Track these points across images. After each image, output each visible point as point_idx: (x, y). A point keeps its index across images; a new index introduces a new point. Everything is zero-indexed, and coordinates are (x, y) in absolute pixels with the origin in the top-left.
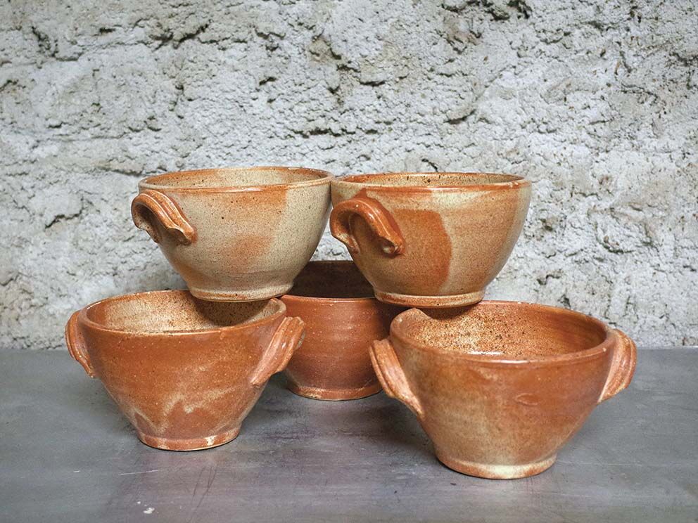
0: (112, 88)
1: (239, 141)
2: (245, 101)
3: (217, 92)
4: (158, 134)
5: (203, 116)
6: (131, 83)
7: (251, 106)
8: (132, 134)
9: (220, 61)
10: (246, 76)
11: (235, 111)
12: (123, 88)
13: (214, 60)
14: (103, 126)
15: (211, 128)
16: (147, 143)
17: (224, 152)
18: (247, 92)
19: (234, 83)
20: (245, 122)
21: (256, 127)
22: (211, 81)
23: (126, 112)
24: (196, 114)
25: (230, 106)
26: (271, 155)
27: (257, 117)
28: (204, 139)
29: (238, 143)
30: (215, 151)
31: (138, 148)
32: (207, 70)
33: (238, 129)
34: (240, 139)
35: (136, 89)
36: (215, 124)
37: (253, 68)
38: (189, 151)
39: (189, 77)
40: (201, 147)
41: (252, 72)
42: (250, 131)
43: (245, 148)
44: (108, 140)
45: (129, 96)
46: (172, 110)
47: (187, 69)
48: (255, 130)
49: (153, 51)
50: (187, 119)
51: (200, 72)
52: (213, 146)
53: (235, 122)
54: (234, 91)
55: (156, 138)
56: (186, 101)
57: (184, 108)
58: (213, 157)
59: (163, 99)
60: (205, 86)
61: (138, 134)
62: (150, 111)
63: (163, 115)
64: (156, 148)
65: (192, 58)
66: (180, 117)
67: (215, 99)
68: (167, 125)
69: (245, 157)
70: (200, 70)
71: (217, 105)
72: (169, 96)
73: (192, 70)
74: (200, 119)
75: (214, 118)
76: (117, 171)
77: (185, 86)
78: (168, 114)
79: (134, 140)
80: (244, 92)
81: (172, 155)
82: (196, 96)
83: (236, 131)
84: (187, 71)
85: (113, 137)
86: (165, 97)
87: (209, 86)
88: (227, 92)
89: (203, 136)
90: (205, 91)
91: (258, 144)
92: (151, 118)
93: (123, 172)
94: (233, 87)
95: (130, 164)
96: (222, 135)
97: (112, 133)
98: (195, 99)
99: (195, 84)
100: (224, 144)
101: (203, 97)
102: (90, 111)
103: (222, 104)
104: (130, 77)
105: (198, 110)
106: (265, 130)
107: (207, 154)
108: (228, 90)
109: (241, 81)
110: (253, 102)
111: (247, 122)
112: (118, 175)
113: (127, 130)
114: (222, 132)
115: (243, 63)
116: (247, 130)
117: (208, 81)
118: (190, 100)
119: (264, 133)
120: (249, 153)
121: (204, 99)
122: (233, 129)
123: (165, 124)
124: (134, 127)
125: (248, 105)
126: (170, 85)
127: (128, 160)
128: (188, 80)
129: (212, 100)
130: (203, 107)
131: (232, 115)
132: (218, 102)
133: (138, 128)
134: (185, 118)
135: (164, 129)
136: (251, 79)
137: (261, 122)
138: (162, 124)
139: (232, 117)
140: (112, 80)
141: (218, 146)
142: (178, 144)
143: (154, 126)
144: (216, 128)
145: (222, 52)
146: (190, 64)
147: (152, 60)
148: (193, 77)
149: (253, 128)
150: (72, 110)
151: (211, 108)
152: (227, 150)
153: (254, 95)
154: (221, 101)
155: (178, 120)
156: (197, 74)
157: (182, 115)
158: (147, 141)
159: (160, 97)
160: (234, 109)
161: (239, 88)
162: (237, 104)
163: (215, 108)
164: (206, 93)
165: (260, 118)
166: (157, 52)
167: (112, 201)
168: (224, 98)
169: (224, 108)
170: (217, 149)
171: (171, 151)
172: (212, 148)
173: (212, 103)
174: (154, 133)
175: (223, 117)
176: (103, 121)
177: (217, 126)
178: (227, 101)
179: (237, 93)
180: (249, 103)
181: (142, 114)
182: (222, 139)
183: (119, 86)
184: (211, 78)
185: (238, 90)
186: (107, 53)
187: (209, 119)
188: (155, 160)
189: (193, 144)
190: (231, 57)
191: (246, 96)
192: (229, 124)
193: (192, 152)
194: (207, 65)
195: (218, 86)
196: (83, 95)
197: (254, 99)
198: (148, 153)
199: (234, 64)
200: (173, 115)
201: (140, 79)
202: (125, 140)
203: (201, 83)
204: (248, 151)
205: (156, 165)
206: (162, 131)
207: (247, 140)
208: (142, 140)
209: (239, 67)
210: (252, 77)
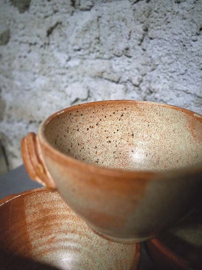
0: (107, 28)
1: (179, 69)
2: (187, 42)
3: (169, 34)
4: (130, 60)
5: (158, 50)
6: (118, 26)
7: (191, 46)
8: (116, 58)
9: (175, 12)
10: (191, 23)
11: (180, 49)
12: (113, 29)
13: (170, 10)
14: (101, 51)
15: (162, 58)
16: (123, 65)
17: (168, 75)
18: (190, 35)
19: (181, 28)
20: (185, 57)
21: (192, 61)
22: (166, 26)
23: (113, 45)
24: (154, 48)
25: (176, 45)
26: (199, 81)
27: (194, 54)
28: (157, 65)
29: (178, 70)
30: (163, 74)
31: (118, 67)
32: (165, 18)
33: (180, 61)
34: (180, 68)
35: (119, 30)
36: (165, 56)
37: (197, 17)
38: (146, 73)
39: (152, 23)
40: (155, 71)
41: (196, 20)
42: (188, 63)
43: (182, 74)
44: (103, 60)
45: (116, 34)
46: (140, 45)
47: (152, 17)
48: (191, 63)
49: (133, 4)
50: (148, 51)
51: (160, 19)
52: (162, 70)
53: (178, 56)
54: (181, 34)
55: (129, 62)
56: (148, 39)
57: (147, 44)
58: (161, 77)
59: (134, 37)
60: (162, 30)
61: (119, 58)
62: (127, 44)
63: (134, 48)
64: (128, 68)
65: (156, 9)
66: (144, 50)
67: (167, 39)
68: (136, 55)
69: (181, 80)
70: (160, 18)
71: (168, 43)
72: (138, 35)
73: (155, 18)
74: (156, 52)
75: (165, 52)
76: (106, 79)
77: (149, 29)
78: (137, 47)
79: (117, 61)
80: (187, 35)
81: (136, 73)
82: (155, 36)
83: (178, 62)
84: (152, 19)
85: (105, 59)
86: (136, 36)
87: (164, 30)
88: (176, 34)
89: (157, 63)
90: (161, 33)
91: (192, 73)
92: (127, 49)
93: (109, 80)
94: (180, 31)
95: (113, 76)
96: (169, 64)
97: (106, 56)
98: (155, 38)
99: (156, 28)
100: (169, 70)
101: (160, 37)
102: (94, 42)
103: (171, 43)
104: (117, 22)
105: (156, 46)
106: (198, 64)
107: (158, 75)
108: (177, 33)
109: (187, 27)
110: (193, 43)
111: (187, 57)
112: (106, 81)
113: (113, 56)
114: (169, 62)
115: (190, 13)
116: (186, 62)
117: (164, 26)
118: (151, 39)
119: (197, 66)
120: (184, 78)
121: (160, 39)
122: (177, 61)
123: (134, 53)
124: (117, 54)
125: (189, 45)
126: (140, 28)
127: (112, 74)
128: (152, 25)
129: (165, 40)
130: (158, 44)
131: (177, 51)
132: (168, 41)
133: (119, 55)
134: (147, 50)
135: (134, 57)
136: (194, 25)
137: (196, 58)
138: (133, 54)
139: (177, 53)
140: (107, 23)
141: (165, 71)
142: (140, 67)
143: (127, 54)
144: (165, 59)
145: (177, 4)
146: (155, 13)
147: (131, 11)
148: (155, 23)
149: (190, 61)
150: (86, 41)
151: (164, 45)
152: (170, 74)
153: (194, 38)
154: (171, 41)
155: (142, 51)
156: (158, 21)
157: (145, 48)
158: (124, 63)
159: (133, 36)
160: (179, 47)
161: (184, 32)
162: (181, 43)
163: (166, 45)
164: (162, 34)
165: (196, 55)
166: (135, 5)
167: (102, 95)
168: (173, 38)
169: (172, 46)
170: (164, 73)
171: (136, 71)
172: (161, 72)
173: (165, 41)
174: (127, 59)
175: (171, 52)
176: (101, 49)
177: (166, 58)
178: (175, 41)
179: (183, 36)
180: (189, 43)
181: (122, 46)
182: (168, 67)
183: (111, 27)
184: (166, 24)
185: (184, 34)
186: (107, 6)
187: (162, 52)
188: (127, 75)
189: (149, 68)
190: (183, 8)
191: (188, 38)
192: (174, 57)
193: (148, 73)
194: (165, 15)
195: (171, 30)
196: (92, 32)
197: (194, 41)
198: (123, 70)
199: (185, 14)
200: (140, 48)
201: (123, 24)
202: (112, 61)
203: (159, 27)
204: (184, 77)
205: (127, 78)
206: (132, 58)
207: (185, 69)
208: (121, 62)
209: (187, 16)
210: (195, 24)
